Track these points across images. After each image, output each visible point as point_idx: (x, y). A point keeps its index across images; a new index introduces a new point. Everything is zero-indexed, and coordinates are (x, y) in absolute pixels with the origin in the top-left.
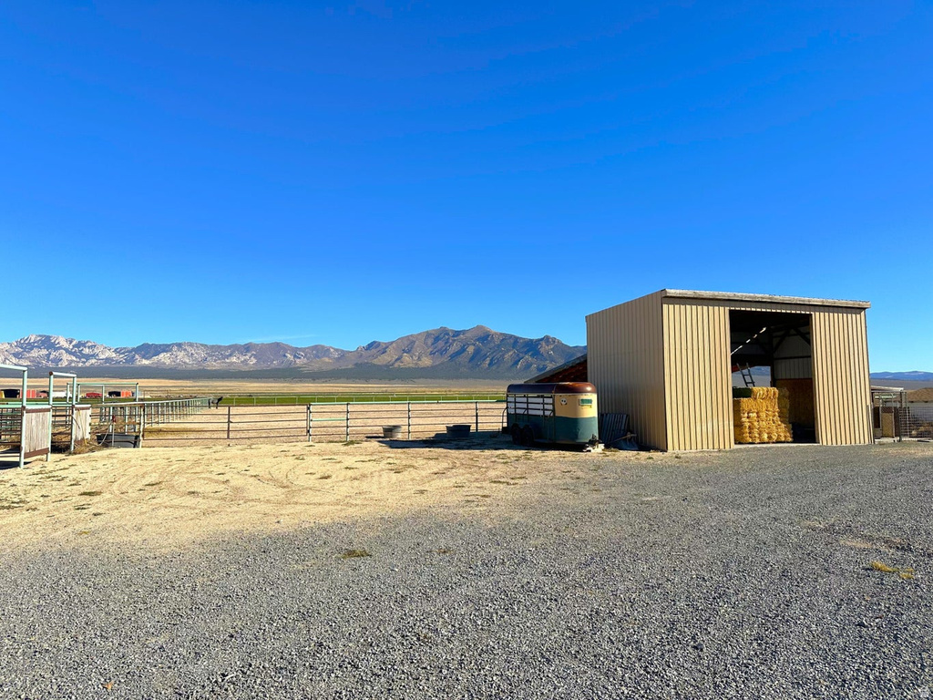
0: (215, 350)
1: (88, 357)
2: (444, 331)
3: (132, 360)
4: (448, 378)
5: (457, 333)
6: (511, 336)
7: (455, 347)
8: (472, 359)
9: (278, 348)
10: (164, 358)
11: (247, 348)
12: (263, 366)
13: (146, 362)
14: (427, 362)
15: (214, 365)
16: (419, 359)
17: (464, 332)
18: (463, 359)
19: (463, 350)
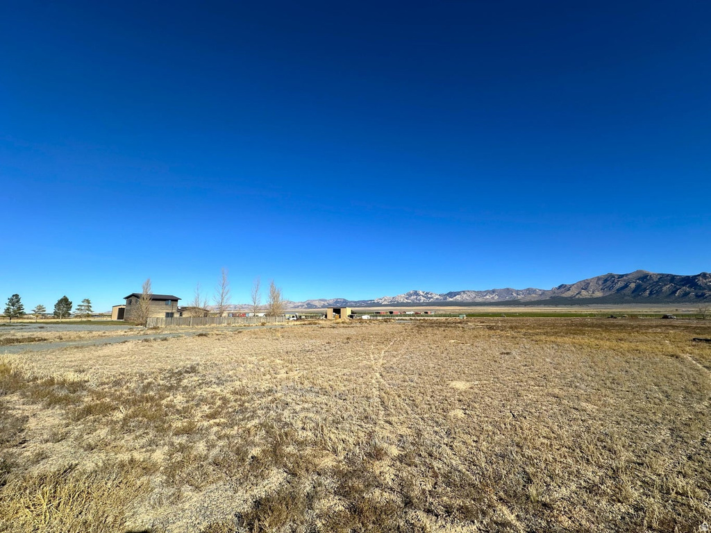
0: (479, 293)
1: (430, 298)
2: (612, 276)
3: (446, 299)
4: (615, 303)
5: (622, 276)
6: (668, 275)
7: (620, 285)
8: (633, 292)
9: (508, 291)
10: (458, 297)
11: (493, 291)
12: (501, 300)
13: (451, 299)
14: (599, 294)
15: (479, 300)
16: (593, 293)
17: (626, 275)
18: (627, 291)
19: (626, 286)
